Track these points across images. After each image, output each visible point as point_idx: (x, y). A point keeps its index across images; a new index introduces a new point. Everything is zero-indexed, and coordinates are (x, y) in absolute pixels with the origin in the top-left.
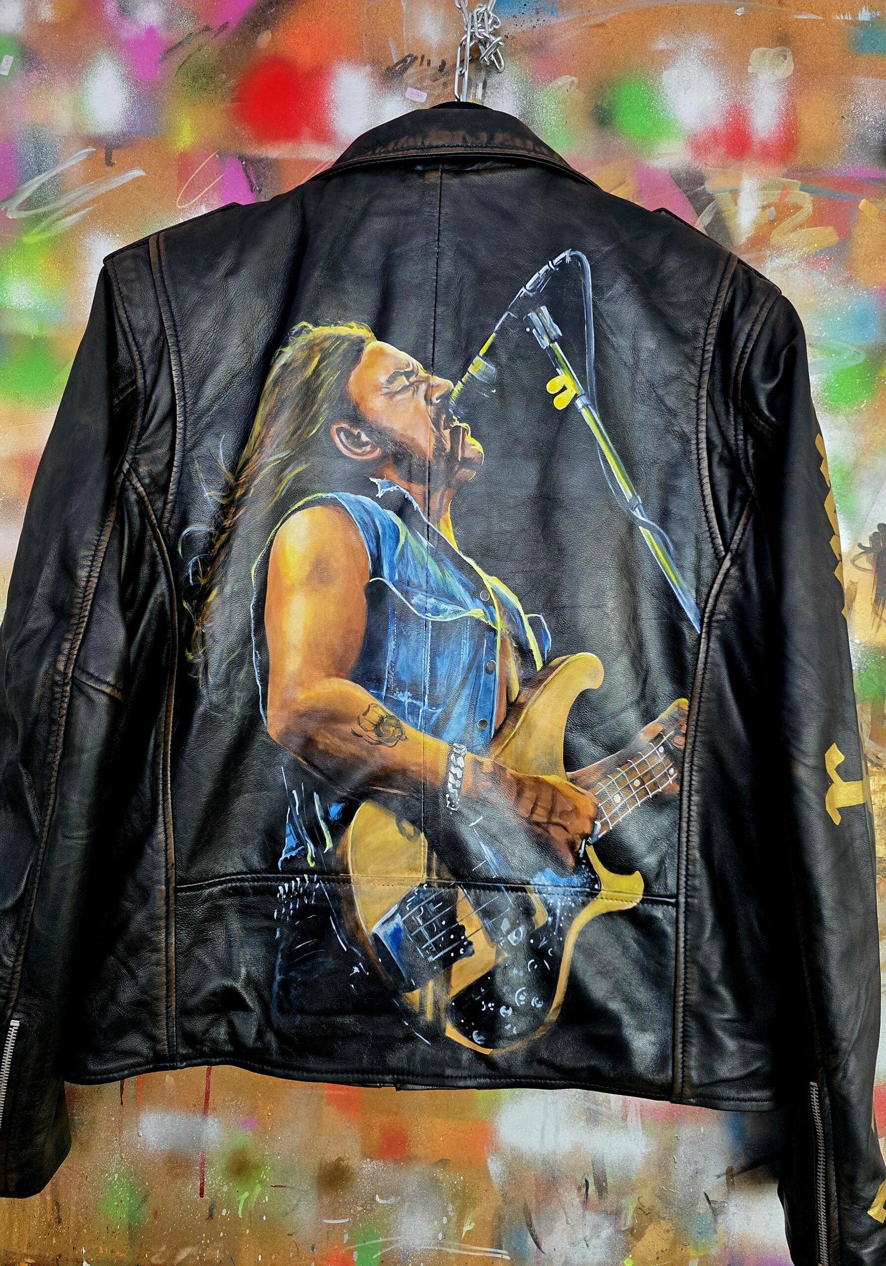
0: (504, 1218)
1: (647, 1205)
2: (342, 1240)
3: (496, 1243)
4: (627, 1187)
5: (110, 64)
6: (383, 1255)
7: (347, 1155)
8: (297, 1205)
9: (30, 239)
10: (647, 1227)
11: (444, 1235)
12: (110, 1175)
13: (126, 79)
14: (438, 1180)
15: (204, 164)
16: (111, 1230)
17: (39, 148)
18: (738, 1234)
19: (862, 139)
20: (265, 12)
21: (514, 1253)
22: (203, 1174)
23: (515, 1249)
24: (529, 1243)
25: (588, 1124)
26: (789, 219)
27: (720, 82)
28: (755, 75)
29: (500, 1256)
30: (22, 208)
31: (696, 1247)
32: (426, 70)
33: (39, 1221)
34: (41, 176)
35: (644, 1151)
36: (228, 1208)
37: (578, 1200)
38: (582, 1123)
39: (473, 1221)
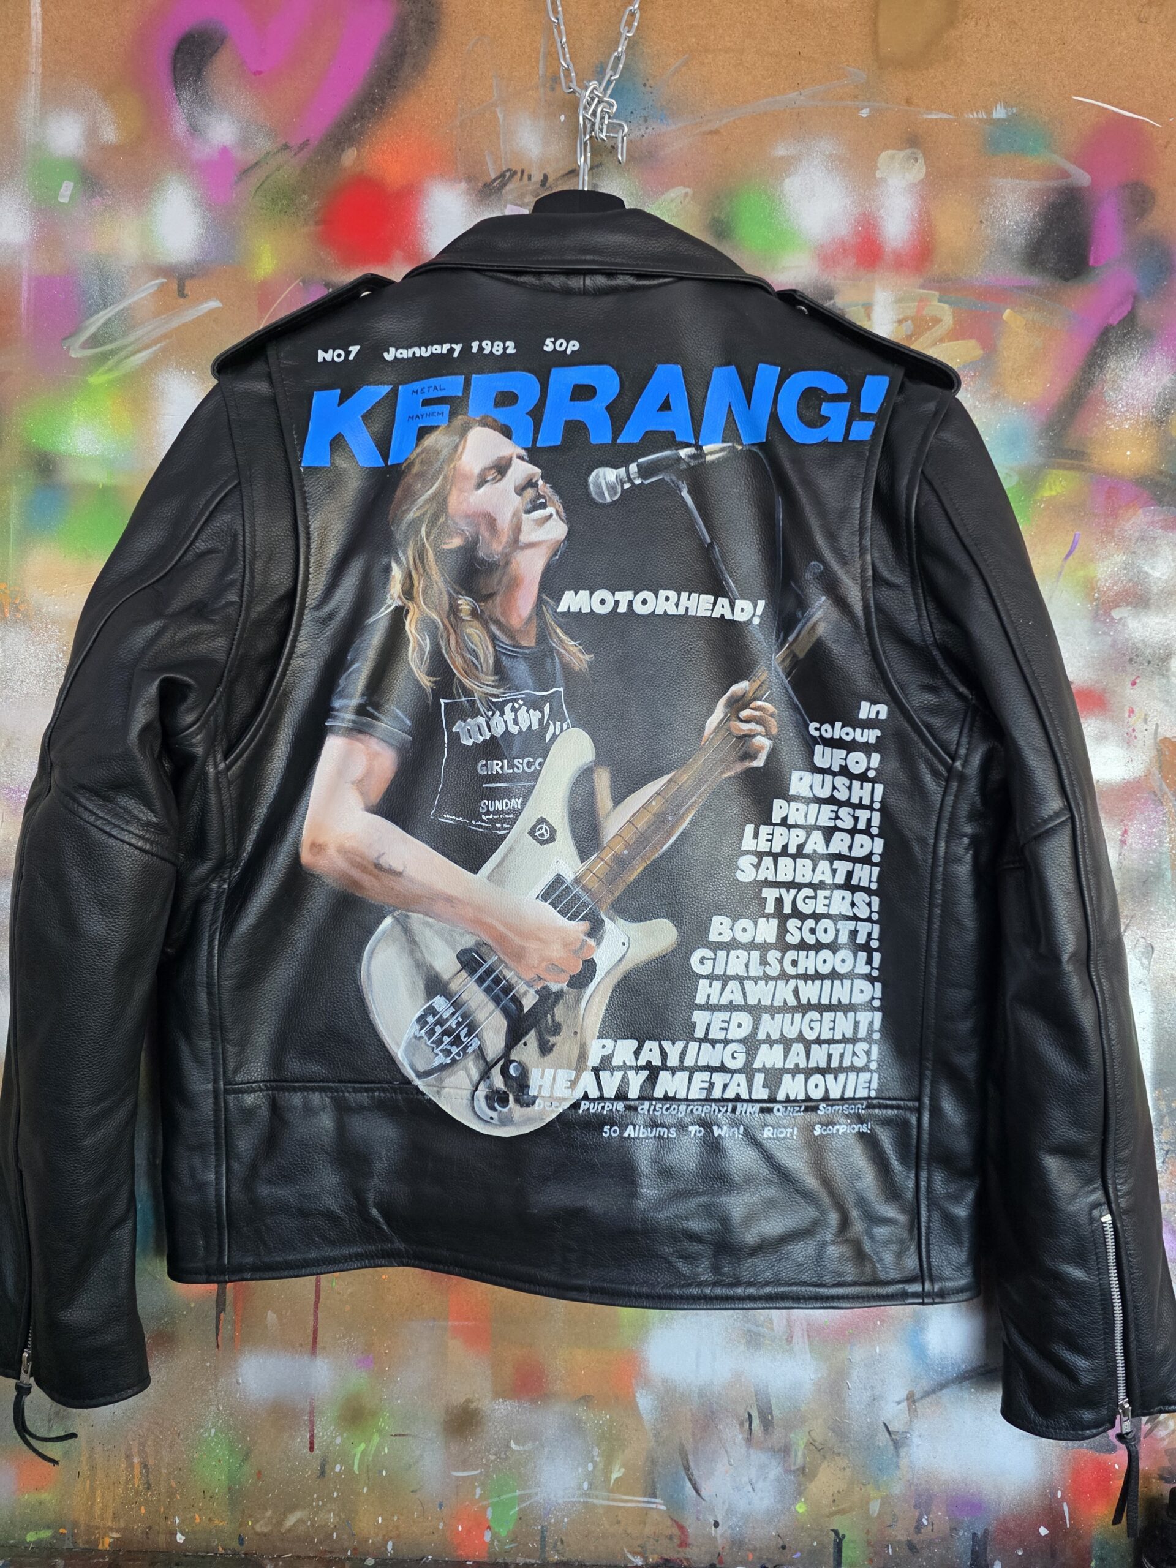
0: (658, 1461)
1: (819, 1439)
2: (474, 1495)
3: (649, 1491)
4: (796, 1419)
5: (181, 188)
6: (520, 1510)
7: (477, 1396)
8: (421, 1456)
9: (97, 379)
10: (820, 1465)
11: (590, 1484)
12: (205, 1431)
13: (199, 203)
14: (580, 1421)
15: (286, 293)
16: (210, 1494)
17: (104, 279)
18: (923, 1469)
19: (1003, 245)
20: (348, 128)
21: (670, 1501)
22: (312, 1424)
23: (671, 1497)
24: (687, 1489)
25: (748, 1349)
26: (928, 333)
27: (847, 188)
28: (884, 180)
29: (654, 1506)
30: (87, 345)
31: (877, 1487)
32: (527, 185)
33: (126, 1489)
34: (106, 311)
35: (813, 1377)
36: (342, 1463)
37: (740, 1436)
38: (742, 1348)
39: (623, 1465)
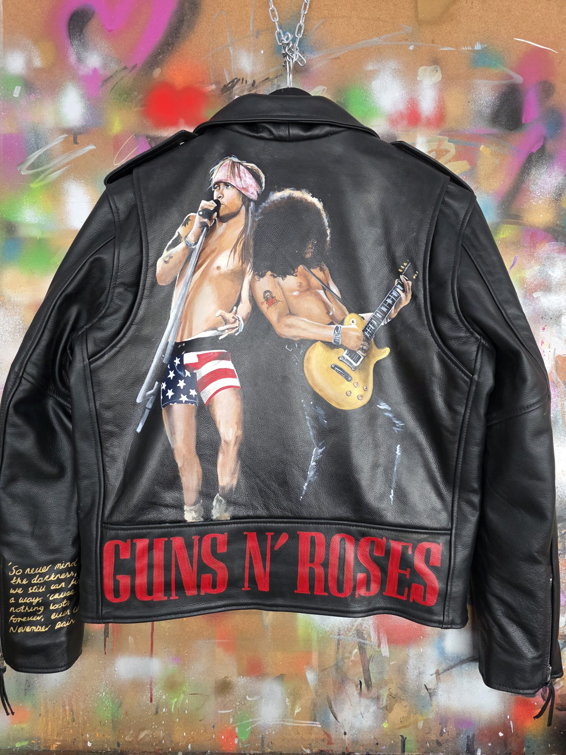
0: (317, 704)
1: (394, 693)
2: (229, 721)
3: (313, 718)
4: (382, 683)
5: (74, 89)
6: (252, 728)
7: (230, 675)
8: (204, 704)
9: (35, 185)
10: (394, 705)
11: (285, 715)
12: (100, 693)
13: (83, 96)
15: (127, 141)
16: (103, 723)
17: (37, 135)
18: (444, 706)
19: (480, 113)
20: (156, 58)
21: (323, 723)
22: (151, 689)
23: (323, 721)
24: (331, 717)
26: (443, 157)
27: (403, 86)
28: (421, 81)
29: (315, 725)
30: (29, 168)
31: (422, 715)
32: (245, 86)
33: (63, 721)
34: (39, 151)
36: (166, 707)
37: (356, 692)
39: (300, 707)
